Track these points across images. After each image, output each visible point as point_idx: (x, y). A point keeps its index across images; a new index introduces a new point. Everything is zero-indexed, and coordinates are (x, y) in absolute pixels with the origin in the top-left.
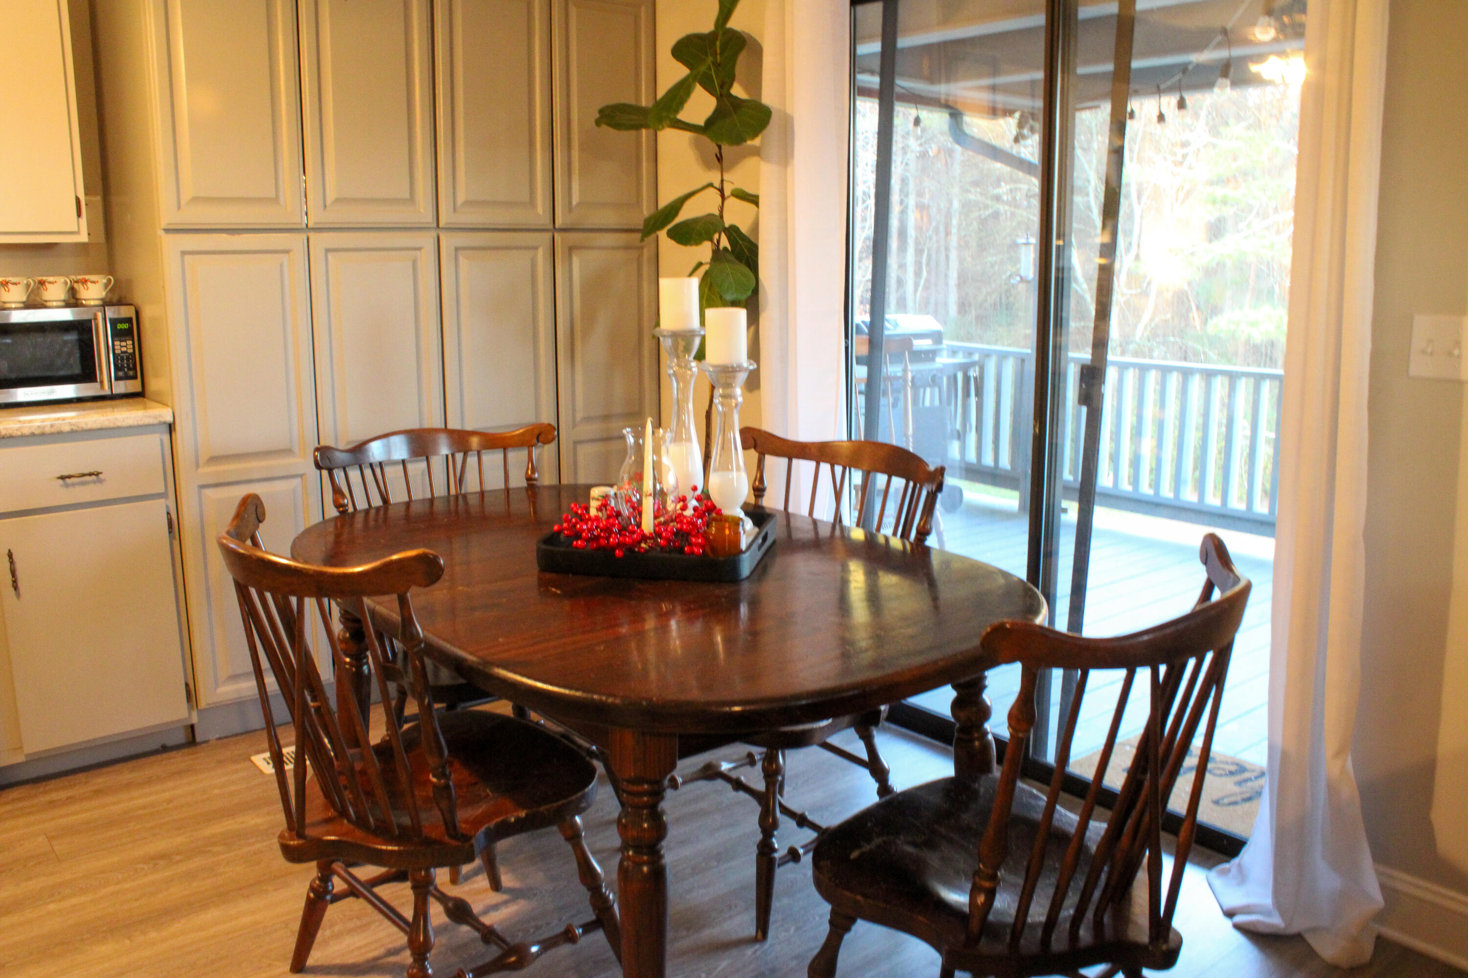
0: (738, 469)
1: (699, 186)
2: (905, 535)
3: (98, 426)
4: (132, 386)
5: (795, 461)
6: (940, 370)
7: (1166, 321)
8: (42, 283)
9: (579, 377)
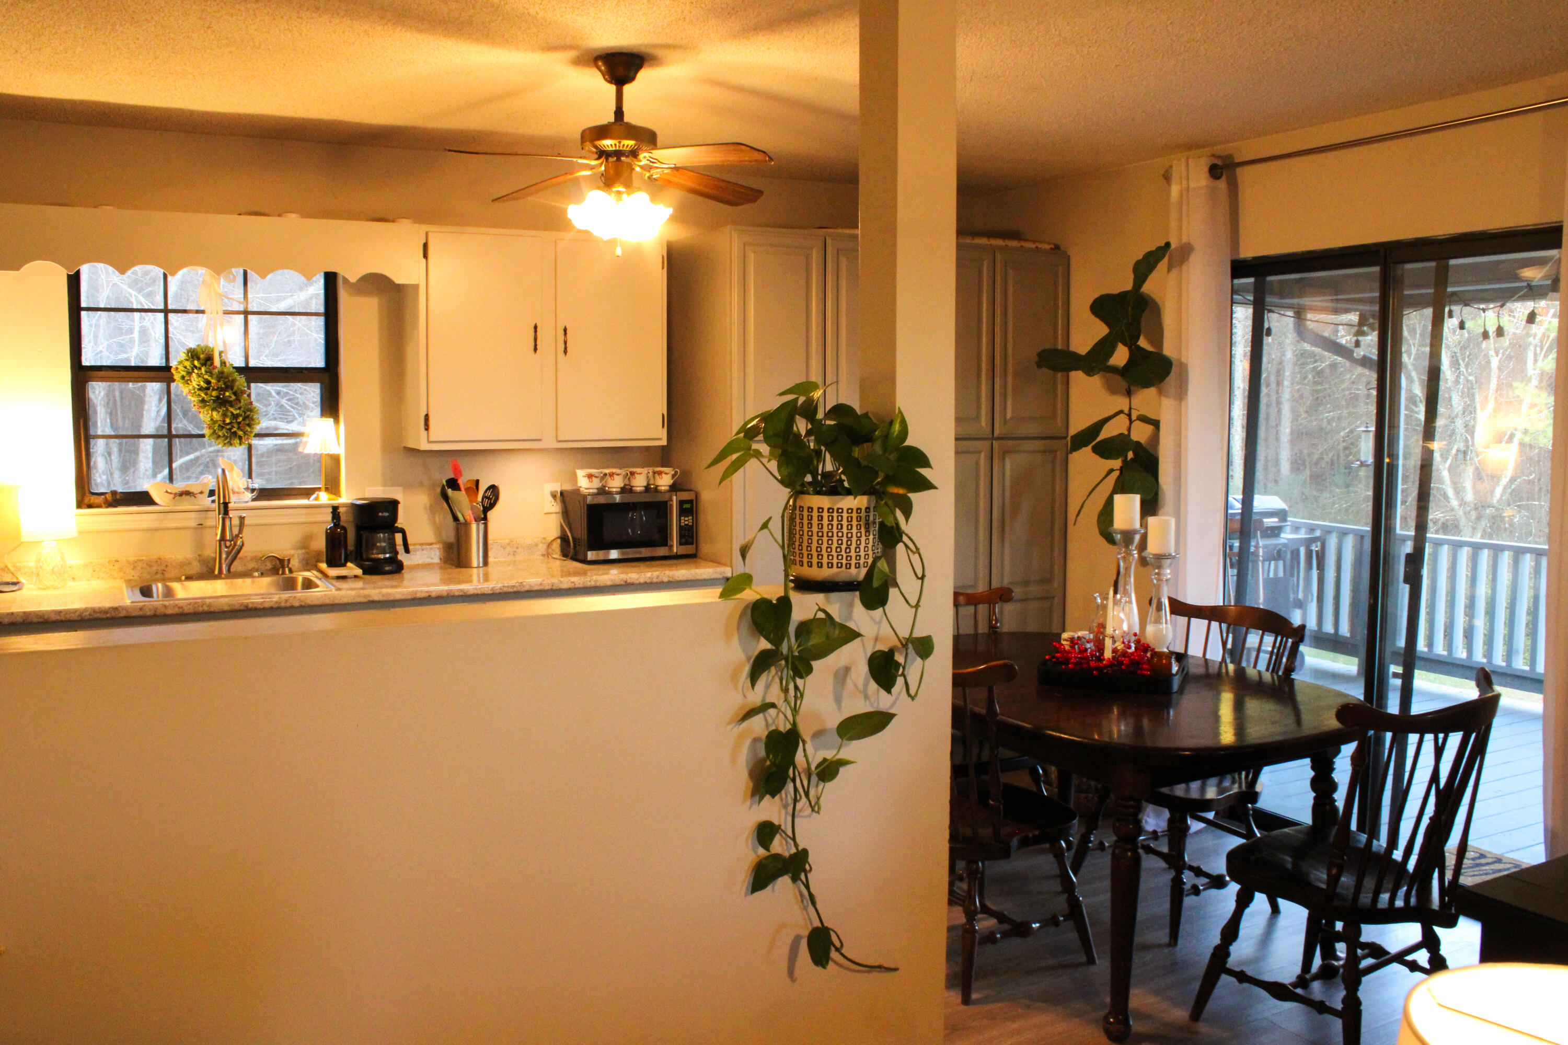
0: (1166, 623)
1: (1111, 413)
2: (1275, 670)
3: (685, 578)
4: (689, 549)
5: (1193, 620)
6: (1285, 545)
7: (1529, 482)
8: (632, 474)
9: (1007, 551)
